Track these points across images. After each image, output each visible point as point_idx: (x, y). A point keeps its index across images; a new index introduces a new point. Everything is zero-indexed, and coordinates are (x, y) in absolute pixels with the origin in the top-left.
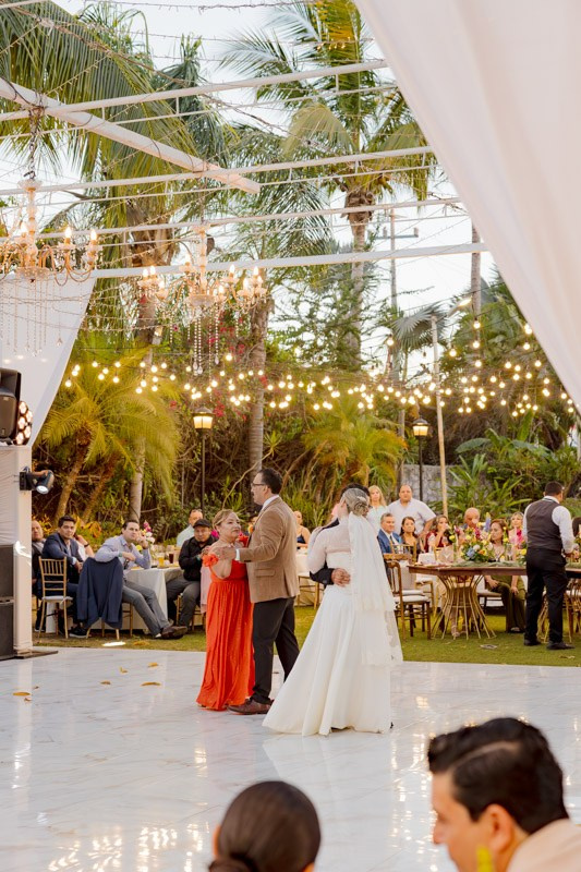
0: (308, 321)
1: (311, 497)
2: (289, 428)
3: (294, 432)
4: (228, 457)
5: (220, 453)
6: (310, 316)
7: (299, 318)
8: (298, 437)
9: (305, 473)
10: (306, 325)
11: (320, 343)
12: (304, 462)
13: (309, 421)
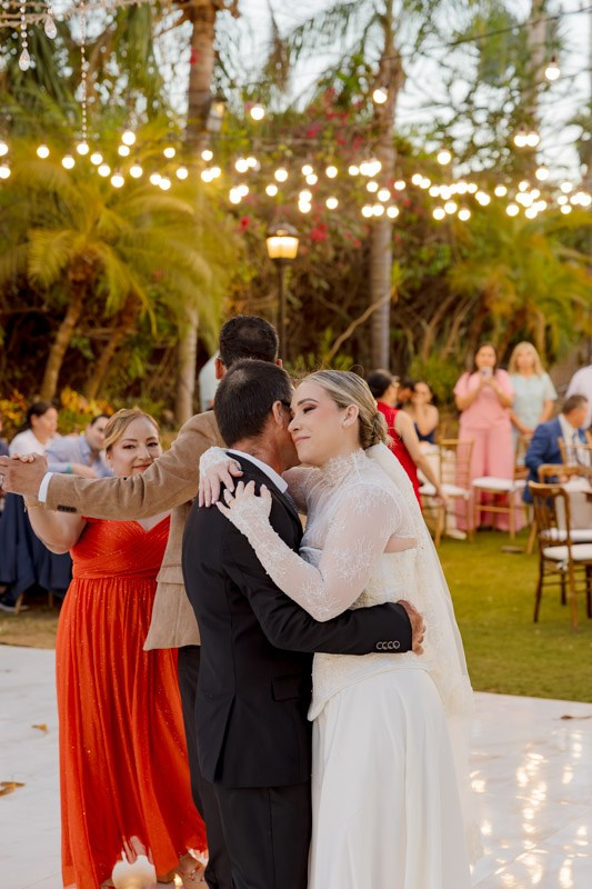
0: (464, 107)
1: (460, 359)
2: (432, 260)
3: (439, 265)
4: (340, 302)
5: (329, 295)
6: (468, 101)
7: (450, 105)
8: (443, 273)
9: (451, 325)
10: (460, 113)
11: (479, 140)
12: (451, 310)
13: (460, 250)
